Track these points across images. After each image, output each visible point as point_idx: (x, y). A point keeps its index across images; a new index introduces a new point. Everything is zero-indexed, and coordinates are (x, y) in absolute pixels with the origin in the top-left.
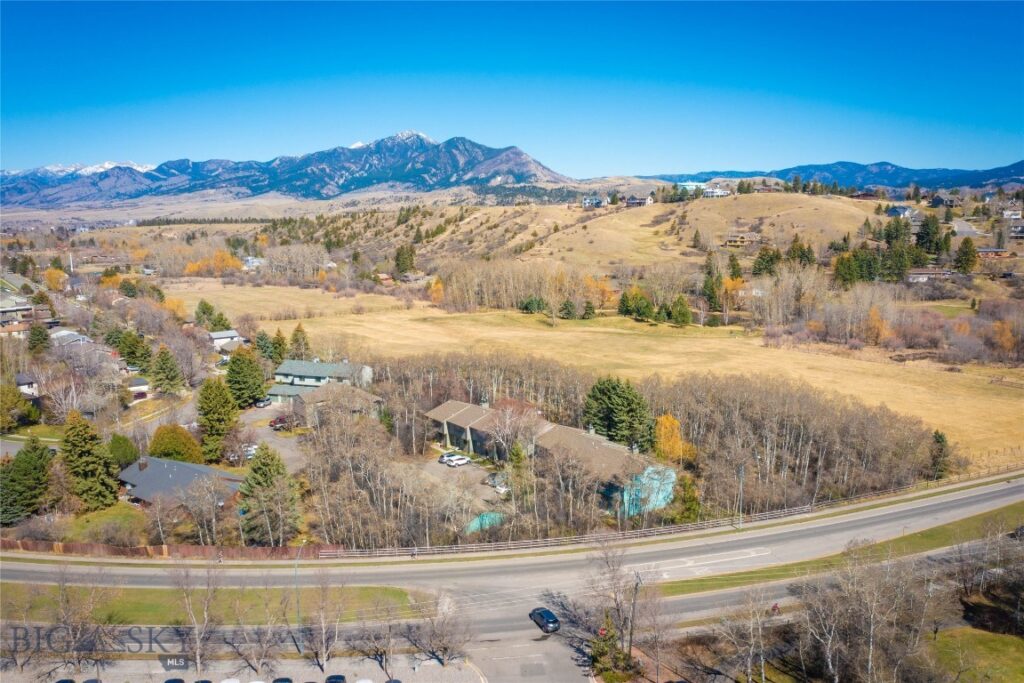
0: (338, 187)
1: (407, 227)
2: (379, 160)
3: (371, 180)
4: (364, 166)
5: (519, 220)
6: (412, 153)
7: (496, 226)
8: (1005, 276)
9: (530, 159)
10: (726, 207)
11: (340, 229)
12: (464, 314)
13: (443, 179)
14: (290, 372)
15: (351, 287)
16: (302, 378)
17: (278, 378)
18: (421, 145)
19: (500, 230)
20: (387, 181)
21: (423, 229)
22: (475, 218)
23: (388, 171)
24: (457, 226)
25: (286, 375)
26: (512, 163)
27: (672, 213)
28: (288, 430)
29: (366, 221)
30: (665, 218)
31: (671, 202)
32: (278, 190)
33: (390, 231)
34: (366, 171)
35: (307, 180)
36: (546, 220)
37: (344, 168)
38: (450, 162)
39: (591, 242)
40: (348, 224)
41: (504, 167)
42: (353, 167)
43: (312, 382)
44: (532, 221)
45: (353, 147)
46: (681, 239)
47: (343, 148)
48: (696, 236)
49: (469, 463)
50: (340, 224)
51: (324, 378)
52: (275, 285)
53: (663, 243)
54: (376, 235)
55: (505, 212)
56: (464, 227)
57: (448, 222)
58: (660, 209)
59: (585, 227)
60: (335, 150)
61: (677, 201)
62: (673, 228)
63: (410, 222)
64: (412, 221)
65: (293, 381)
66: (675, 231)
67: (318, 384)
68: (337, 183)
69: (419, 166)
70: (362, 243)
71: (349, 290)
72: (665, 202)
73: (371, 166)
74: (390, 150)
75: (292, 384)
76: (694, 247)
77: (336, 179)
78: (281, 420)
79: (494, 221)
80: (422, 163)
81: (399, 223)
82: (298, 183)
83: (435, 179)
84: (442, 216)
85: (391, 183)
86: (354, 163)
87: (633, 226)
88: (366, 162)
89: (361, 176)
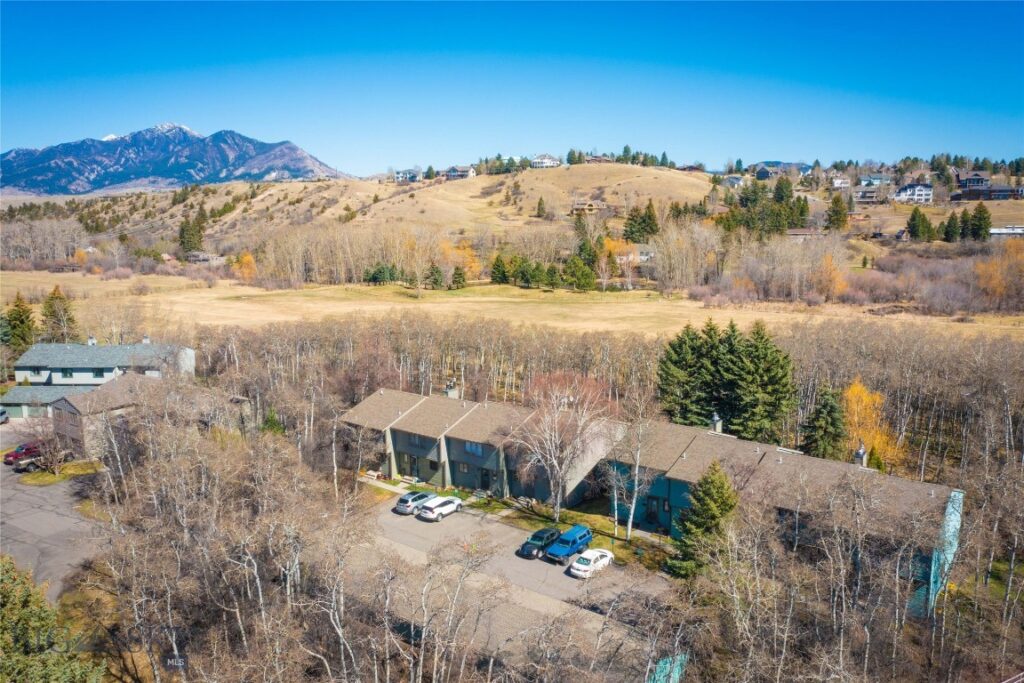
0: (89, 182)
1: (185, 206)
2: (137, 154)
3: (129, 175)
4: (119, 160)
5: (325, 194)
6: (175, 147)
7: (299, 201)
8: (875, 236)
9: (305, 154)
10: (559, 177)
11: (98, 213)
12: (288, 291)
13: (211, 175)
14: (43, 364)
15: (122, 266)
16: (66, 372)
17: (20, 376)
18: (184, 138)
19: (305, 205)
20: (146, 176)
21: (207, 207)
22: (270, 195)
23: (148, 165)
24: (249, 203)
25: (36, 369)
26: (287, 158)
27: (502, 184)
28: (46, 468)
29: (131, 203)
30: (494, 189)
31: (497, 173)
32: (15, 186)
33: (163, 211)
34: (121, 166)
35: (50, 175)
36: (358, 194)
37: (96, 162)
38: (218, 156)
39: (423, 212)
40: (109, 207)
41: (279, 163)
42: (106, 161)
43: (88, 378)
44: (342, 195)
45: (105, 139)
46: (521, 209)
47: (93, 141)
48: (540, 204)
49: (460, 509)
50: (98, 207)
51: (110, 370)
52: (13, 269)
53: (500, 213)
54: (146, 217)
55: (305, 188)
56: (257, 204)
57: (237, 200)
58: (486, 181)
59: (412, 196)
60: (84, 142)
61: (504, 172)
62: (508, 199)
63: (189, 202)
64: (191, 200)
65: (50, 378)
66: (512, 202)
67: (98, 380)
68: (87, 178)
69: (183, 160)
70: (128, 226)
71: (120, 270)
72: (491, 174)
73: (127, 160)
74: (149, 143)
75: (49, 383)
76: (539, 216)
77: (86, 174)
78: (30, 451)
79: (292, 197)
80: (186, 157)
81: (175, 202)
82: (40, 178)
83: (202, 175)
84: (228, 193)
85: (151, 178)
86: (107, 157)
87: (462, 197)
88: (121, 155)
89: (116, 170)
